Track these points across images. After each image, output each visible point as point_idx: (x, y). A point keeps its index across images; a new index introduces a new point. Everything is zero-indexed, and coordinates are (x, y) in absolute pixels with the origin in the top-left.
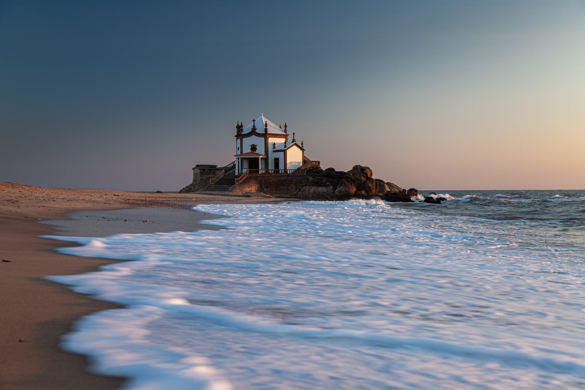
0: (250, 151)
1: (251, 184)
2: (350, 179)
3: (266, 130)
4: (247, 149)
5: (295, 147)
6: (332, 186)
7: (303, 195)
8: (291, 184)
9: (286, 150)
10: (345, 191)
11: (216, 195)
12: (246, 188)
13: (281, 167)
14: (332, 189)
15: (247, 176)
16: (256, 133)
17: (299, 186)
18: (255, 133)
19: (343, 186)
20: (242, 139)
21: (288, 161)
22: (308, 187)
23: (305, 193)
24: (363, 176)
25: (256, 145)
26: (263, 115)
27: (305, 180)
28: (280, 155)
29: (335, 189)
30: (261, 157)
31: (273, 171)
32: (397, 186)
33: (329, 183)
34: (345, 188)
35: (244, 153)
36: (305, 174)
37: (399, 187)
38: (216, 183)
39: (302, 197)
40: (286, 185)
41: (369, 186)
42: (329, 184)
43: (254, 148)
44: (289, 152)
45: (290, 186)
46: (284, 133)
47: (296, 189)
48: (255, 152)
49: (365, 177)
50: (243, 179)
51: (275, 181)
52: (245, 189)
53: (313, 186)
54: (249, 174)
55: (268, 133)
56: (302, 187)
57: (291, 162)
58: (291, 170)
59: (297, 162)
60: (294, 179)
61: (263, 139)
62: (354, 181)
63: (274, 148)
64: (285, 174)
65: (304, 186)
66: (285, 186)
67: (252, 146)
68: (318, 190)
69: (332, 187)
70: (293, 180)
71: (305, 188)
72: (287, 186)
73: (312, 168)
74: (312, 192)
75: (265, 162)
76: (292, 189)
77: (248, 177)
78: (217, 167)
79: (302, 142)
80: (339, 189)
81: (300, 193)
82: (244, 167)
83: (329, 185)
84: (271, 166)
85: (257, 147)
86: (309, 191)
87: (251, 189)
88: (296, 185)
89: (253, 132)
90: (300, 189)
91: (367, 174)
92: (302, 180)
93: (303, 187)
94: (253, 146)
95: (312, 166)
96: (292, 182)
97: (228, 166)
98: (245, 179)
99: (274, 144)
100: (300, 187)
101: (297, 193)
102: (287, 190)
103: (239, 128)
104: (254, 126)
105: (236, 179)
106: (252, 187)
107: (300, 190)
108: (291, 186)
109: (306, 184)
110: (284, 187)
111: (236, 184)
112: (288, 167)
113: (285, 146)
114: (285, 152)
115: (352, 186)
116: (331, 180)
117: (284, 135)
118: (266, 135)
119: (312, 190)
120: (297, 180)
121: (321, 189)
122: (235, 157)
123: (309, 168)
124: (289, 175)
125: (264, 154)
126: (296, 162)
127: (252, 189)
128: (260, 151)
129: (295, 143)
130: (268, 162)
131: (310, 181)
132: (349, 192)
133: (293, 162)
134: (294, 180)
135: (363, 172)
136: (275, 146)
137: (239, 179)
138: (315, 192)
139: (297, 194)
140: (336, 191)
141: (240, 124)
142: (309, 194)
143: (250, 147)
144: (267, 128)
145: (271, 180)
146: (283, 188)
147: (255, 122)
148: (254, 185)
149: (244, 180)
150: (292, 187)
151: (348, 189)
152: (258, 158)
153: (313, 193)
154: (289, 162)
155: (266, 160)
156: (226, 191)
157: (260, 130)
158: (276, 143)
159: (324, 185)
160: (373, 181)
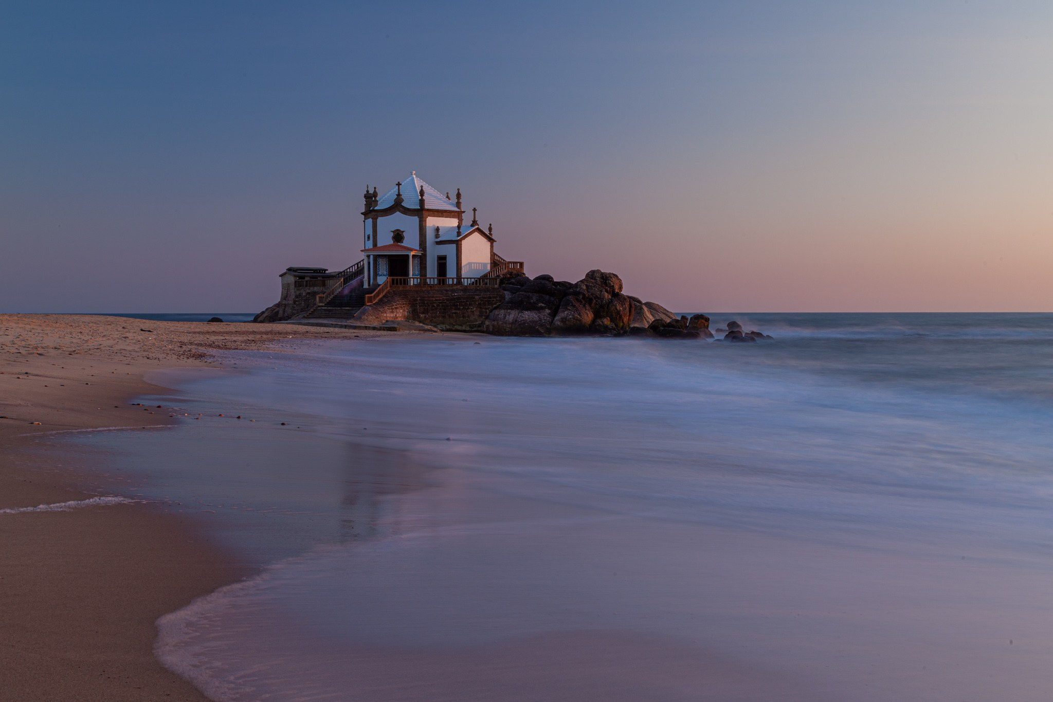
0: (391, 242)
1: (396, 305)
2: (581, 297)
3: (422, 202)
4: (385, 239)
5: (476, 234)
6: (549, 309)
7: (493, 326)
8: (470, 304)
9: (461, 240)
10: (574, 319)
11: (330, 327)
12: (385, 312)
13: (451, 273)
14: (549, 314)
15: (388, 289)
16: (403, 207)
17: (486, 309)
18: (401, 209)
19: (570, 310)
20: (377, 219)
21: (464, 262)
22: (502, 311)
23: (498, 323)
24: (607, 291)
25: (403, 232)
26: (415, 174)
27: (498, 299)
28: (449, 250)
29: (554, 314)
30: (412, 253)
31: (436, 280)
32: (665, 310)
33: (543, 303)
34: (572, 313)
35: (379, 245)
36: (496, 286)
37: (668, 311)
38: (328, 303)
39: (491, 330)
40: (462, 307)
41: (617, 309)
42: (543, 305)
43: (398, 236)
44: (464, 243)
45: (468, 308)
47: (480, 316)
48: (402, 244)
49: (610, 293)
50: (381, 296)
51: (440, 300)
52: (385, 315)
53: (512, 309)
54: (390, 286)
55: (426, 207)
56: (491, 311)
57: (470, 264)
58: (471, 278)
59: (481, 263)
60: (477, 295)
61: (416, 219)
62: (589, 301)
63: (437, 236)
64: (458, 287)
65: (495, 308)
66: (459, 309)
67: (396, 233)
68: (523, 317)
69: (548, 311)
70: (474, 298)
71: (496, 312)
72: (462, 309)
73: (508, 276)
74: (511, 320)
75: (421, 264)
76: (474, 315)
77: (389, 292)
78: (327, 272)
79: (490, 225)
80: (562, 314)
81: (487, 323)
82: (380, 273)
83: (542, 308)
84: (432, 271)
85: (405, 234)
86: (505, 318)
87: (396, 315)
88: (481, 308)
89: (397, 206)
90: (488, 315)
91: (613, 286)
92: (490, 298)
93: (494, 311)
94: (398, 233)
95: (508, 271)
96: (473, 301)
97: (348, 270)
98: (384, 296)
99: (437, 229)
100: (488, 311)
101: (483, 323)
102: (464, 317)
103: (371, 198)
104: (399, 195)
105: (367, 295)
106: (398, 311)
107: (487, 317)
108: (471, 309)
109: (500, 305)
110: (458, 312)
111: (368, 306)
112: (464, 273)
113: (459, 234)
114: (458, 243)
115: (586, 310)
116: (547, 297)
117: (456, 211)
118: (421, 212)
119: (511, 316)
120: (483, 297)
121: (528, 316)
122: (363, 253)
123: (503, 275)
124: (465, 289)
125: (418, 249)
126: (479, 263)
127: (398, 315)
128: (411, 241)
129: (477, 227)
130: (426, 264)
131: (506, 300)
132: (580, 321)
133: (474, 263)
134: (477, 297)
135: (606, 284)
136: (439, 233)
137: (372, 295)
138: (516, 321)
139: (481, 324)
140: (557, 318)
141: (371, 191)
142: (504, 325)
143: (392, 234)
144: (424, 198)
145: (433, 297)
146: (455, 313)
147: (400, 186)
148: (401, 307)
149: (381, 298)
150: (473, 311)
151: (579, 314)
152: (408, 256)
153: (512, 323)
154: (467, 263)
155: (422, 259)
156: (348, 318)
157: (410, 202)
158: (441, 227)
159: (533, 307)
160: (625, 299)
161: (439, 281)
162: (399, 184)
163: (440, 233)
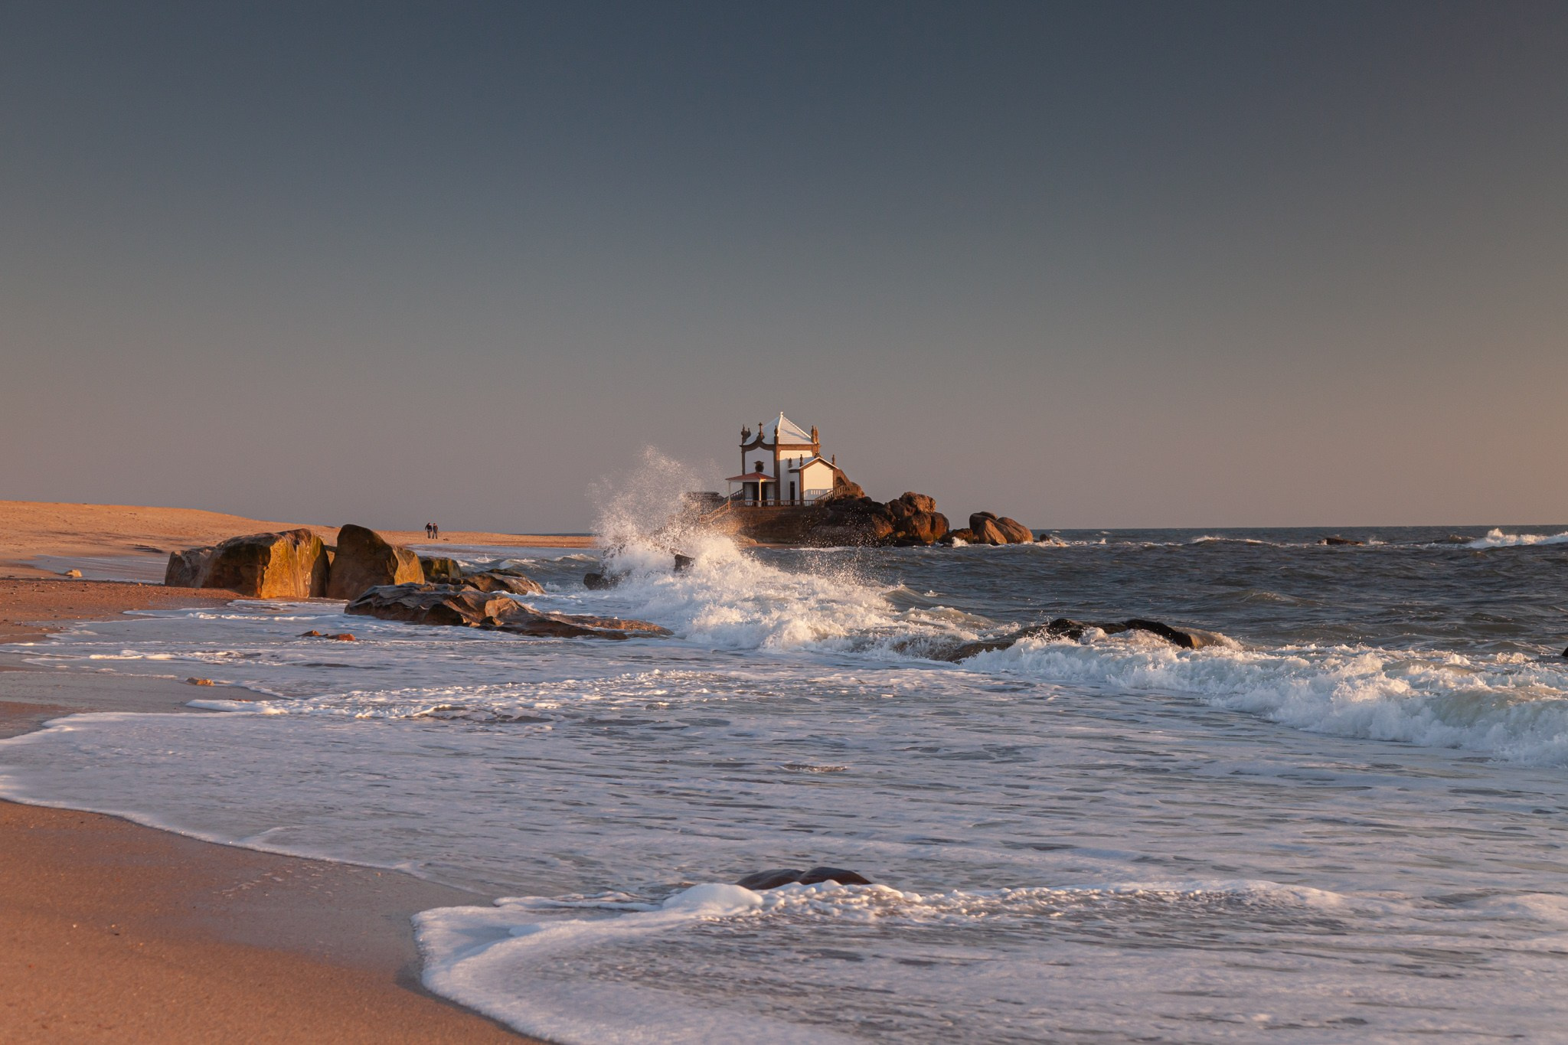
0: (755, 471)
3: (776, 439)
4: (751, 469)
5: (819, 464)
9: (803, 469)
13: (797, 497)
16: (763, 443)
18: (761, 444)
20: (747, 451)
21: (806, 488)
24: (908, 510)
25: (763, 463)
28: (795, 477)
30: (762, 481)
31: (788, 502)
35: (746, 474)
41: (915, 523)
42: (854, 520)
43: (759, 466)
44: (806, 472)
46: (810, 443)
47: (804, 531)
48: (759, 473)
49: (912, 510)
53: (828, 525)
55: (780, 442)
56: (813, 527)
57: (809, 491)
59: (822, 489)
61: (771, 453)
62: (889, 518)
63: (790, 466)
65: (817, 525)
66: (786, 526)
67: (758, 464)
68: (834, 531)
71: (817, 528)
72: (789, 525)
73: (843, 498)
75: (775, 488)
76: (798, 530)
79: (833, 456)
81: (808, 536)
84: (784, 494)
85: (764, 465)
88: (805, 524)
89: (759, 443)
90: (811, 530)
91: (917, 505)
92: (814, 516)
96: (798, 519)
99: (790, 460)
102: (789, 532)
103: (746, 435)
104: (760, 433)
108: (797, 525)
109: (822, 522)
112: (805, 496)
113: (801, 464)
114: (800, 472)
115: (883, 525)
116: (857, 515)
118: (774, 447)
119: (826, 531)
121: (840, 530)
123: (838, 497)
124: (803, 508)
125: (773, 476)
126: (820, 489)
128: (768, 470)
129: (819, 458)
130: (780, 489)
133: (816, 488)
135: (911, 505)
136: (788, 463)
141: (746, 430)
143: (755, 465)
144: (777, 434)
152: (758, 483)
155: (777, 485)
157: (768, 440)
158: (794, 458)
160: (925, 516)
161: (775, 503)
162: (760, 425)
163: (793, 463)
